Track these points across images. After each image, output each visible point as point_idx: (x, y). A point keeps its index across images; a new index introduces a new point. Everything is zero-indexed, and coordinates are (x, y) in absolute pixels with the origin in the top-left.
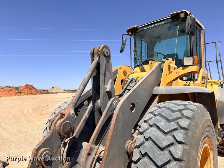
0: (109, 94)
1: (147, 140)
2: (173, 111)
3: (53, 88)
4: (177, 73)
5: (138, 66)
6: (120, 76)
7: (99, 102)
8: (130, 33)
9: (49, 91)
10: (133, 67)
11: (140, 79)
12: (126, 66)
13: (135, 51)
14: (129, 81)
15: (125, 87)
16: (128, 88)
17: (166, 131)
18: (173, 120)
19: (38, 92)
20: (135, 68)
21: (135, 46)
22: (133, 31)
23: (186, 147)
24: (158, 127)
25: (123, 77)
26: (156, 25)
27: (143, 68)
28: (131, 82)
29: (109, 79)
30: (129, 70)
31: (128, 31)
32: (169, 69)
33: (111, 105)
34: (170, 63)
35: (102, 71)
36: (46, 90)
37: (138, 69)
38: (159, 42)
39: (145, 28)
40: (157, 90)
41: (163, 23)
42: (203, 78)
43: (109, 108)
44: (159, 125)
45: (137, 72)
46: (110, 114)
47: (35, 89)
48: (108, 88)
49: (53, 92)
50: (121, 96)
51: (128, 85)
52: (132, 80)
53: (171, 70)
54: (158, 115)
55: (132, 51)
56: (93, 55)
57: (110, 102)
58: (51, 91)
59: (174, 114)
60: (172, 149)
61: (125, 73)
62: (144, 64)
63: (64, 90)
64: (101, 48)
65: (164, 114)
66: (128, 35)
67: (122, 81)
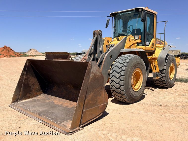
0: (101, 52)
1: (115, 66)
2: (125, 57)
3: (30, 50)
4: (132, 42)
5: (116, 37)
6: (106, 43)
7: (97, 55)
8: (112, 16)
9: (26, 53)
10: (113, 38)
11: (116, 45)
12: (109, 37)
13: (114, 28)
14: (110, 46)
15: (108, 49)
16: (109, 50)
17: (121, 63)
18: (124, 60)
19: (17, 54)
20: (114, 38)
21: (115, 25)
22: (114, 15)
23: (127, 67)
24: (119, 62)
25: (107, 44)
26: (127, 13)
27: (118, 39)
28: (111, 46)
29: (101, 45)
30: (110, 40)
31: (111, 15)
32: (130, 40)
33: (102, 56)
34: (130, 37)
35: (98, 42)
36: (23, 53)
37: (115, 39)
38: (131, 20)
39: (121, 14)
40: (122, 50)
41: (131, 12)
42: (153, 44)
43: (101, 57)
44: (120, 62)
45: (115, 41)
46: (102, 60)
47: (13, 51)
48: (101, 49)
49: (30, 54)
50: (106, 53)
51: (110, 48)
52: (112, 45)
53: (130, 41)
54: (120, 59)
55: (113, 28)
56: (94, 34)
57: (101, 56)
58: (28, 54)
59: (125, 58)
60: (122, 68)
61: (108, 42)
62: (119, 36)
63: (42, 53)
64: (98, 31)
65: (122, 58)
66: (111, 16)
67: (107, 45)
